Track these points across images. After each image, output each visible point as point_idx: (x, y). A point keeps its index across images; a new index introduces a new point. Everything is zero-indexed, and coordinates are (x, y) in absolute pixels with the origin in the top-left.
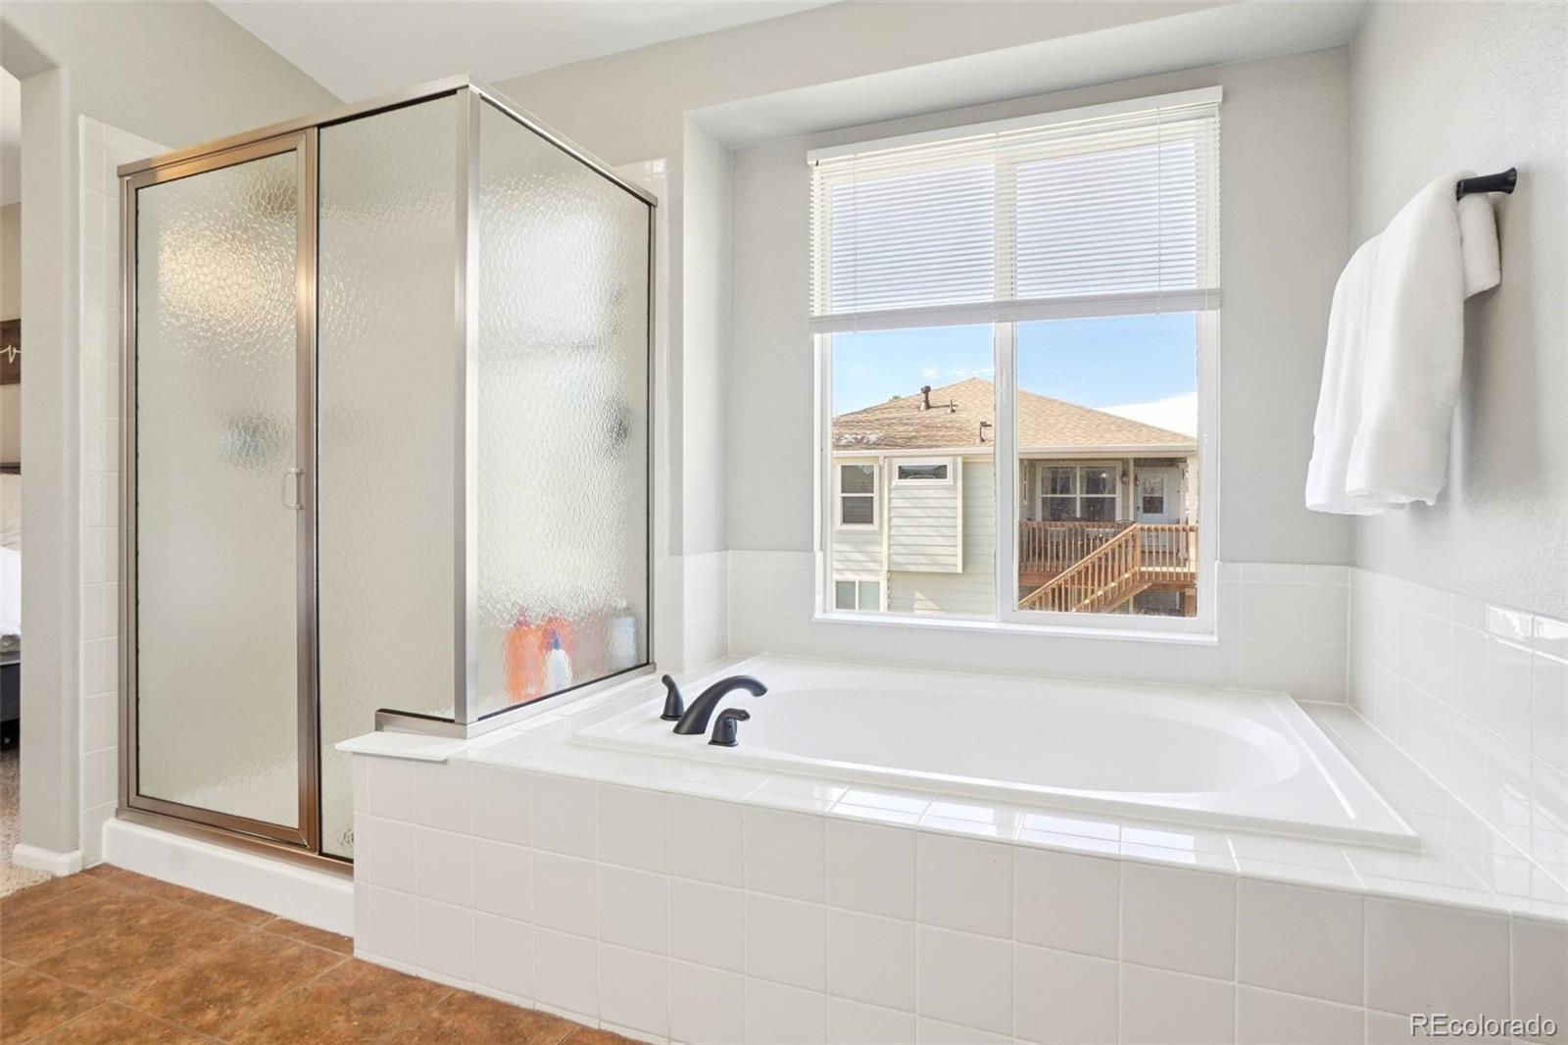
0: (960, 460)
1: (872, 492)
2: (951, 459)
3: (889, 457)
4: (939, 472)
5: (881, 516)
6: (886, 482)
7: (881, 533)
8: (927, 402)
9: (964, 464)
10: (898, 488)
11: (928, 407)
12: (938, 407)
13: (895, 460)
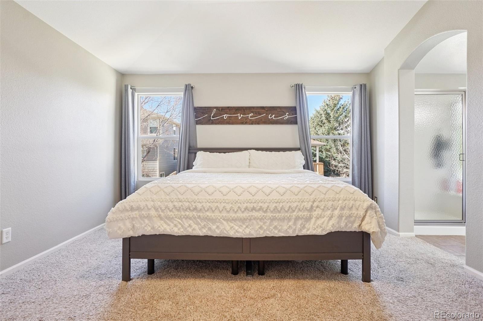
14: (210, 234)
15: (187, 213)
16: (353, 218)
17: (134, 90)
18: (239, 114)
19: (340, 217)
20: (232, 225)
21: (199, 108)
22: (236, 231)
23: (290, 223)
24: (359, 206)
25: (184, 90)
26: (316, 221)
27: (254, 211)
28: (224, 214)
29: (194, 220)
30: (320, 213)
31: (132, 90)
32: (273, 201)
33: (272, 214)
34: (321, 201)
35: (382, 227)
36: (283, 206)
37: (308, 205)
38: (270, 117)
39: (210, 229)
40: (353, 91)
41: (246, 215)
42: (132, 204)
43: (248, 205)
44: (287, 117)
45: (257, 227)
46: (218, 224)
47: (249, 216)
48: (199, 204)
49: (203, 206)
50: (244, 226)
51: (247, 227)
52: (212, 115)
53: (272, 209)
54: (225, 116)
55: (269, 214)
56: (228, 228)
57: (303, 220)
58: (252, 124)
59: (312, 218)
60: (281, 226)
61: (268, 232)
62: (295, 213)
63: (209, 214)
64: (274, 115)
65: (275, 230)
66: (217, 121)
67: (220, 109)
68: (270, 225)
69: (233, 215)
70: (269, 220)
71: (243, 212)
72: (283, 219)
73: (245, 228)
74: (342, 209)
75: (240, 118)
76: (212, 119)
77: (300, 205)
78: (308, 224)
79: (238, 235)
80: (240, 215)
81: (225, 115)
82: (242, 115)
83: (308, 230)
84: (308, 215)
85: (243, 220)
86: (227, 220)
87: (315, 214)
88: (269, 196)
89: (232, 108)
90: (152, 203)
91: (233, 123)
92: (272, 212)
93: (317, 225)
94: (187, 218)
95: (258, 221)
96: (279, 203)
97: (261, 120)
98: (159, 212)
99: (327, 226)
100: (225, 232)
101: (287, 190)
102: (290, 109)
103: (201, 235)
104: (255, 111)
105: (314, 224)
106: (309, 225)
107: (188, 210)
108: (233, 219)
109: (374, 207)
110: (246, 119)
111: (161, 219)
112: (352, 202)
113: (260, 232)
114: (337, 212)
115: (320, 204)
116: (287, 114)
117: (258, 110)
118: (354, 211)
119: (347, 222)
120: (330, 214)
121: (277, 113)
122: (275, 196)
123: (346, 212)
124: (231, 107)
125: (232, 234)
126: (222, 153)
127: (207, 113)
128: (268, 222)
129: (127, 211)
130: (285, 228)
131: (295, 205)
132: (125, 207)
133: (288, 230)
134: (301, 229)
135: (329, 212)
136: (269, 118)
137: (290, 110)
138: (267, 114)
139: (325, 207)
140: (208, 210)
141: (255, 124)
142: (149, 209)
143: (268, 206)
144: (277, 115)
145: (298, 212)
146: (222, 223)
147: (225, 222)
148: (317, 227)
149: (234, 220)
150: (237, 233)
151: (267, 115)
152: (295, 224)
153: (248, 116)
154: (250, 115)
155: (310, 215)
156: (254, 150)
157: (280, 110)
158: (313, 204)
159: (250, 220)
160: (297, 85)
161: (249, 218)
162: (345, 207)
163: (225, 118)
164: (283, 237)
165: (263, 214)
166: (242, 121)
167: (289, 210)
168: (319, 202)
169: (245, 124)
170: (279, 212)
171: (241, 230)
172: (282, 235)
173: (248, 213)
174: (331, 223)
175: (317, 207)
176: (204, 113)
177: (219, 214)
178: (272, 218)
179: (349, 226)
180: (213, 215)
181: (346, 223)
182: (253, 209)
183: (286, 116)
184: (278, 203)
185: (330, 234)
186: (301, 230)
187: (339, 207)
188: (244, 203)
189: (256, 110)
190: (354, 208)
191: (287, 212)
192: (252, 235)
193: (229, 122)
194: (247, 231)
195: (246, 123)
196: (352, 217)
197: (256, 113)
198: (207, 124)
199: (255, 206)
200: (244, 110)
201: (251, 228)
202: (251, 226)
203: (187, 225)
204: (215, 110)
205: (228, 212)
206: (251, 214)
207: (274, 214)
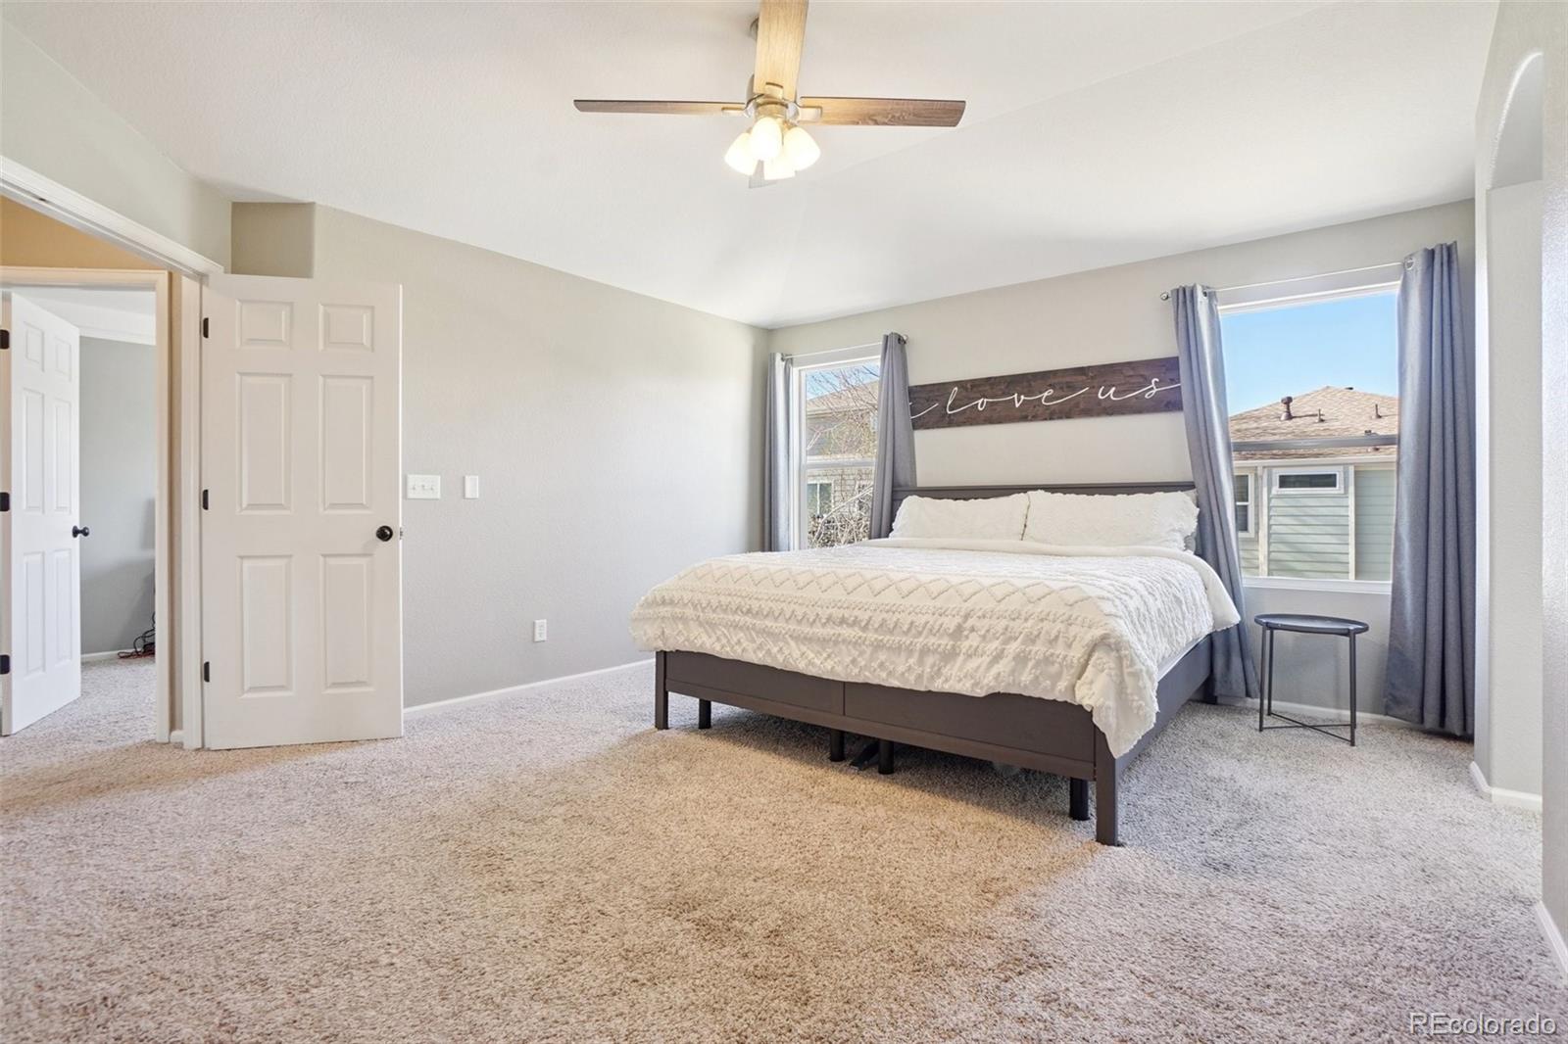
0: (1352, 469)
1: (1247, 501)
2: (1342, 467)
3: (1268, 467)
4: (1328, 481)
5: (1257, 524)
6: (1265, 490)
7: (1256, 540)
8: (1288, 412)
9: (1356, 472)
10: (1279, 497)
11: (1290, 417)
12: (1300, 417)
13: (1274, 470)
14: (769, 662)
15: (737, 618)
16: (1057, 665)
17: (789, 361)
18: (1016, 395)
19: (1021, 659)
20: (804, 649)
21: (918, 389)
22: (810, 661)
23: (911, 661)
24: (1075, 637)
25: (881, 349)
26: (965, 661)
27: (845, 626)
28: (792, 626)
29: (747, 633)
30: (975, 644)
31: (784, 363)
32: (881, 608)
33: (876, 636)
34: (984, 616)
35: (1133, 700)
36: (898, 619)
37: (951, 623)
38: (1103, 395)
39: (769, 652)
40: (1402, 277)
41: (829, 631)
42: (664, 593)
43: (833, 611)
44: (1156, 390)
45: (848, 660)
46: (781, 644)
47: (834, 635)
48: (756, 602)
49: (760, 606)
50: (825, 655)
51: (829, 656)
52: (950, 403)
53: (876, 626)
54: (981, 403)
55: (872, 636)
56: (796, 654)
57: (937, 656)
58: (1051, 419)
59: (959, 654)
60: (893, 663)
61: (867, 673)
62: (921, 639)
63: (769, 623)
64: (1114, 389)
65: (882, 670)
66: (962, 419)
67: (969, 386)
68: (872, 659)
69: (806, 629)
70: (871, 648)
71: (824, 625)
72: (898, 649)
73: (826, 659)
74: (1032, 639)
75: (1017, 405)
76: (949, 413)
77: (935, 622)
78: (948, 667)
79: (812, 671)
80: (819, 631)
81: (980, 401)
82: (1022, 397)
83: (946, 681)
84: (949, 647)
85: (824, 642)
86: (796, 638)
87: (965, 645)
88: (906, 599)
89: (997, 380)
90: (690, 594)
91: (999, 421)
92: (876, 630)
93: (965, 671)
94: (736, 626)
95: (850, 647)
96: (894, 613)
97: (1077, 405)
98: (697, 610)
99: (984, 677)
100: (791, 660)
101: (920, 586)
102: (1164, 366)
103: (756, 661)
104: (1059, 383)
105: (960, 669)
106: (951, 669)
107: (740, 613)
108: (805, 638)
109: (1115, 644)
110: (1035, 407)
111: (701, 624)
112: (1059, 626)
113: (851, 670)
114: (1014, 647)
115: (978, 624)
116: (1153, 381)
117: (1068, 379)
118: (1060, 650)
119: (1041, 674)
120: (996, 648)
121: (1123, 382)
122: (890, 598)
123: (1039, 649)
124: (995, 378)
125: (801, 666)
126: (960, 499)
127: (938, 398)
128: (869, 651)
129: (658, 605)
130: (901, 669)
131: (922, 619)
132: (655, 598)
133: (906, 674)
134: (932, 676)
135: (996, 644)
136: (1100, 397)
137: (1164, 368)
138: (1093, 387)
139: (988, 631)
140: (767, 615)
141: (1060, 418)
142: (686, 605)
143: (870, 618)
144: (1122, 388)
145: (926, 637)
146: (787, 643)
147: (792, 643)
148: (965, 677)
149: (807, 640)
150: (810, 667)
151: (1094, 390)
152: (921, 662)
153: (1040, 399)
154: (1046, 394)
155: (953, 647)
156: (1042, 492)
157: (1131, 373)
158: (965, 622)
159: (836, 643)
160: (1178, 290)
161: (833, 638)
162: (1038, 636)
163: (981, 409)
164: (899, 689)
165: (861, 634)
166: (1024, 414)
167: (909, 629)
168: (979, 617)
169: (1031, 421)
170: (891, 632)
171: (817, 662)
172: (895, 683)
173: (833, 628)
174: (994, 671)
175: (973, 630)
176: (930, 401)
177: (785, 625)
178: (875, 643)
179: (1044, 684)
180: (775, 625)
181: (1037, 678)
182: (843, 621)
183: (1152, 388)
184: (891, 613)
185: (995, 698)
186: (932, 678)
187: (1022, 636)
188: (827, 607)
189: (1060, 380)
190: (1061, 640)
191: (906, 633)
192: (838, 675)
193: (991, 418)
194: (829, 665)
195: (1035, 418)
196: (1053, 663)
197: (1062, 388)
198: (938, 427)
199: (846, 615)
200: (1028, 381)
201: (836, 660)
202: (836, 656)
203: (735, 640)
204: (956, 388)
205: (799, 622)
206: (838, 630)
207: (880, 635)
